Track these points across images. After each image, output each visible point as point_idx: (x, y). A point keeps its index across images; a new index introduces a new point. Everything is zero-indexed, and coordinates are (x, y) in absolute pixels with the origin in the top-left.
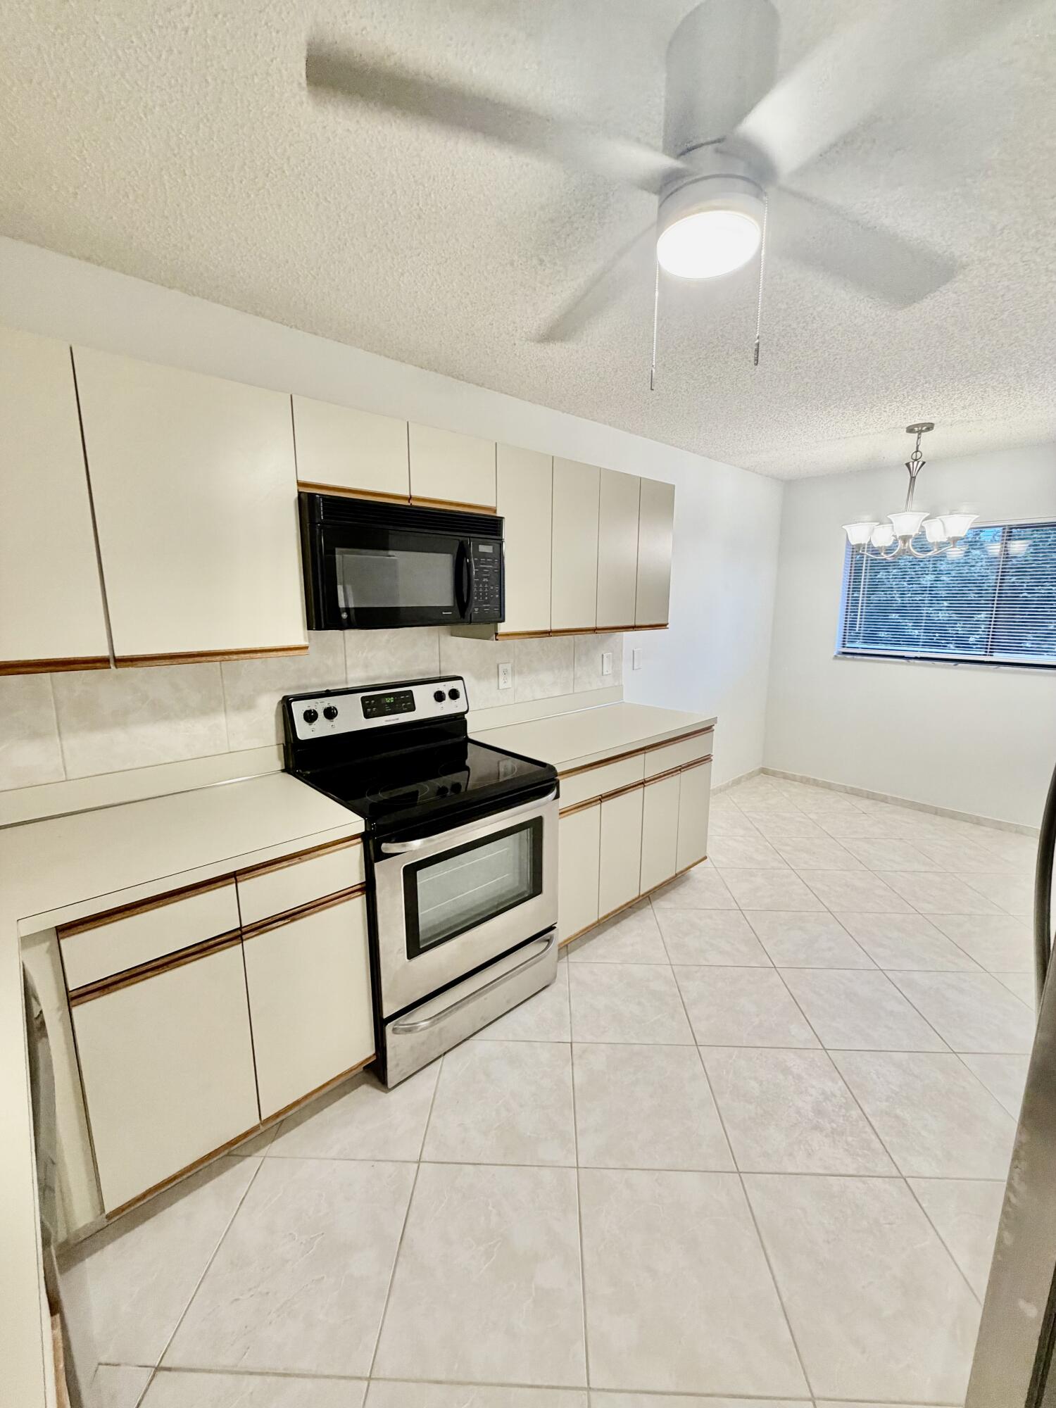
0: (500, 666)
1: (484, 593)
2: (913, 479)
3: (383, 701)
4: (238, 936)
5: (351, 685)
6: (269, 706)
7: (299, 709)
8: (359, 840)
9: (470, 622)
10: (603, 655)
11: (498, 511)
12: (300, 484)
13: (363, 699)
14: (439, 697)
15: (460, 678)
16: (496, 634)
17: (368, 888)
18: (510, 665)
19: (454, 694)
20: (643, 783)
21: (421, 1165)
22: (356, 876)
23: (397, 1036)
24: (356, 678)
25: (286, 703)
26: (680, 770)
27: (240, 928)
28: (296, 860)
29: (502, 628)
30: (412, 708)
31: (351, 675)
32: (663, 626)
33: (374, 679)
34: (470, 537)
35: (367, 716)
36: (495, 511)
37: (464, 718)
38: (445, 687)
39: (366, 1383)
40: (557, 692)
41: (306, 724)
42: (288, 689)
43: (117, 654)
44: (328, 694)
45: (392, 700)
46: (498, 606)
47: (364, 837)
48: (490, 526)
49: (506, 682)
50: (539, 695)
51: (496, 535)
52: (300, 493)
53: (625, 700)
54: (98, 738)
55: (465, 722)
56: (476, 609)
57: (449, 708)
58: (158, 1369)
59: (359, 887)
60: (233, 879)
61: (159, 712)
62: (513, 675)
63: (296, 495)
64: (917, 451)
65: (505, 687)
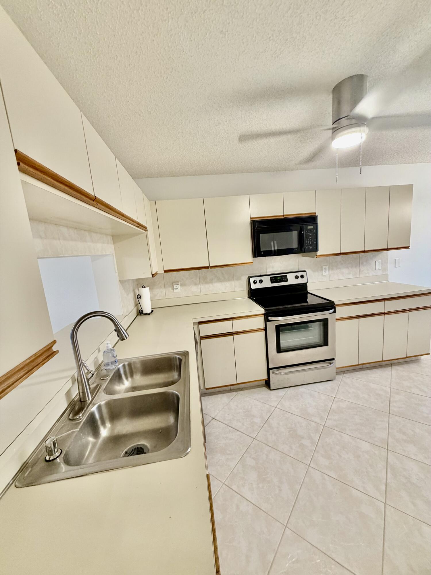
0: (323, 267)
1: (310, 242)
3: (277, 279)
4: (232, 334)
5: (268, 274)
6: (245, 279)
7: (252, 280)
8: (263, 315)
9: (304, 252)
10: (376, 261)
11: (316, 214)
12: (251, 218)
13: (271, 278)
14: (297, 277)
15: (305, 271)
16: (316, 255)
17: (265, 329)
18: (327, 266)
19: (302, 277)
20: (384, 314)
21: (276, 408)
22: (263, 326)
23: (273, 374)
24: (270, 271)
25: (249, 278)
26: (408, 311)
27: (233, 332)
28: (246, 318)
29: (318, 253)
30: (287, 281)
31: (268, 271)
32: (408, 247)
33: (275, 271)
34: (304, 224)
35: (272, 282)
36: (315, 213)
37: (306, 285)
38: (299, 274)
39: (253, 439)
40: (351, 276)
41: (254, 284)
42: (250, 275)
43: (210, 265)
44: (260, 276)
45: (280, 278)
46: (316, 246)
47: (264, 315)
48: (312, 219)
49: (326, 273)
50: (341, 277)
51: (315, 222)
52: (251, 221)
53: (389, 281)
54: (207, 286)
55: (307, 286)
56: (307, 248)
57: (300, 281)
58: (213, 418)
59: (263, 329)
60: (231, 319)
61: (219, 280)
62: (329, 270)
63: (250, 221)
65: (326, 274)
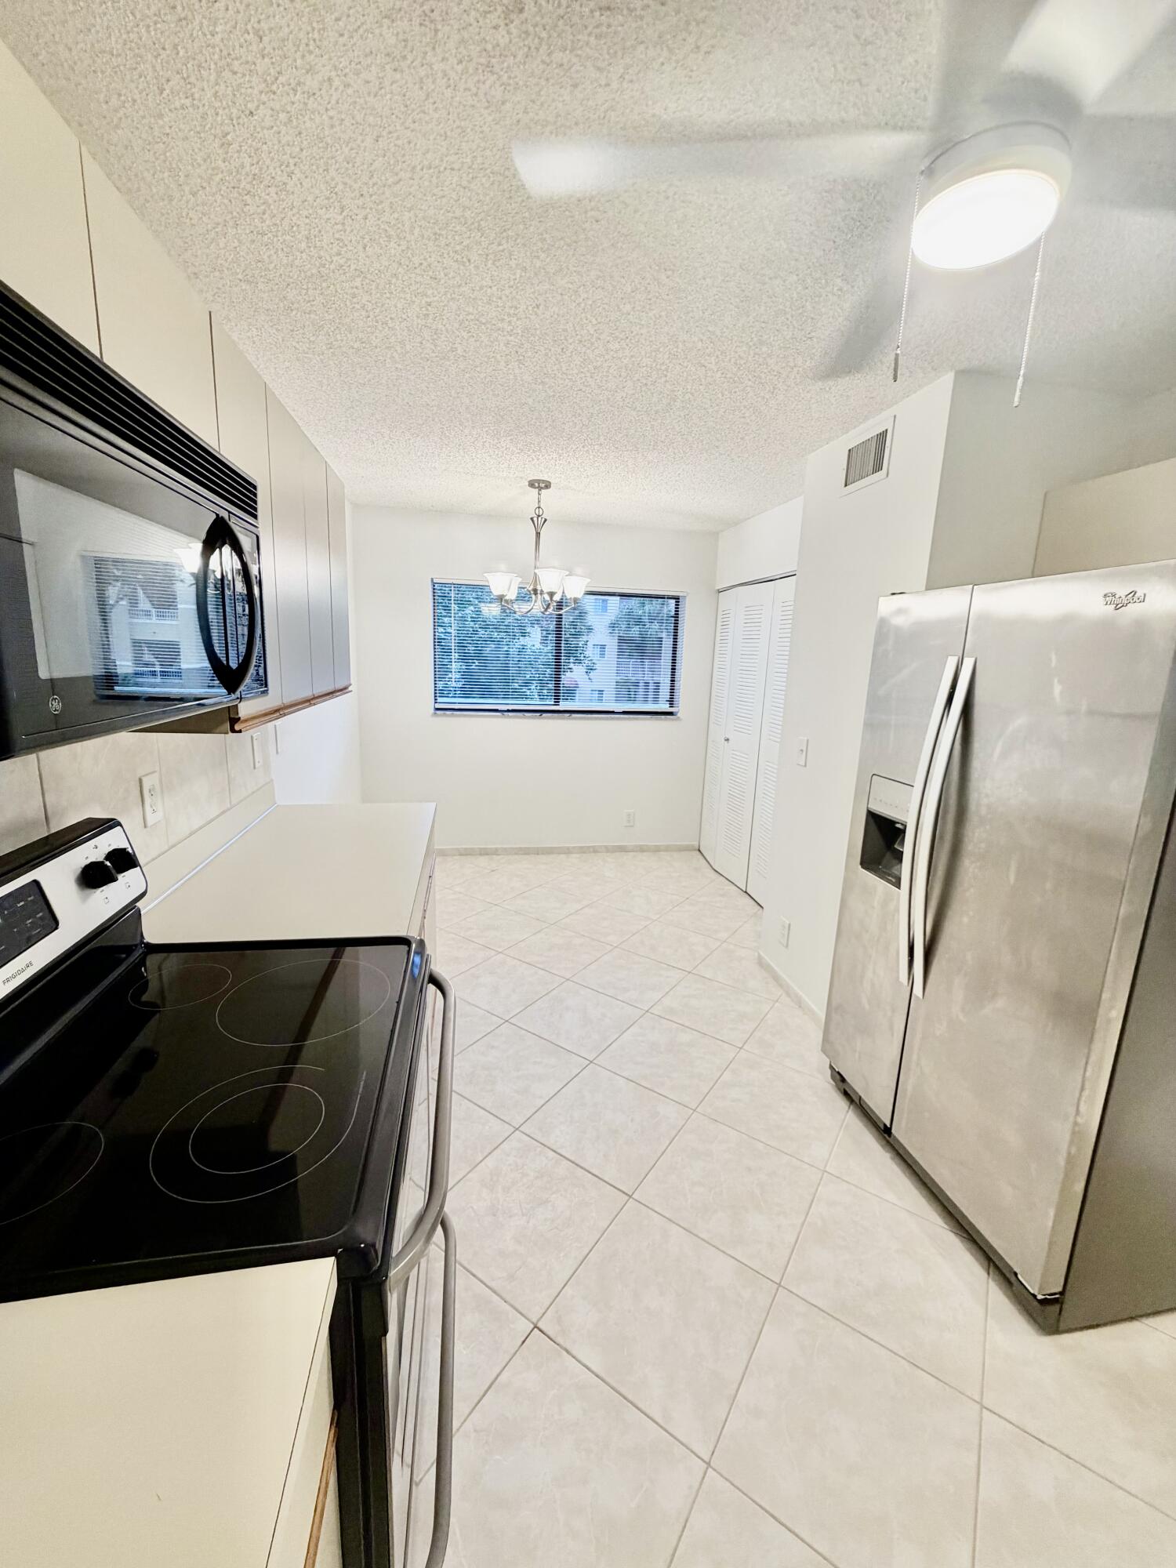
0: (145, 780)
2: (538, 534)
10: (252, 738)
18: (156, 775)
30: (51, 924)
32: (343, 690)
37: (138, 906)
38: (99, 851)
40: (214, 809)
48: (243, 493)
49: (155, 811)
50: (196, 820)
51: (252, 514)
53: (279, 803)
62: (162, 793)
64: (539, 508)
65: (155, 819)
